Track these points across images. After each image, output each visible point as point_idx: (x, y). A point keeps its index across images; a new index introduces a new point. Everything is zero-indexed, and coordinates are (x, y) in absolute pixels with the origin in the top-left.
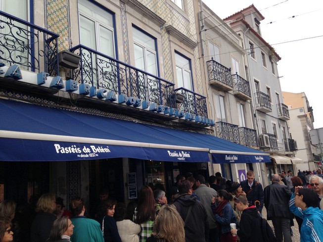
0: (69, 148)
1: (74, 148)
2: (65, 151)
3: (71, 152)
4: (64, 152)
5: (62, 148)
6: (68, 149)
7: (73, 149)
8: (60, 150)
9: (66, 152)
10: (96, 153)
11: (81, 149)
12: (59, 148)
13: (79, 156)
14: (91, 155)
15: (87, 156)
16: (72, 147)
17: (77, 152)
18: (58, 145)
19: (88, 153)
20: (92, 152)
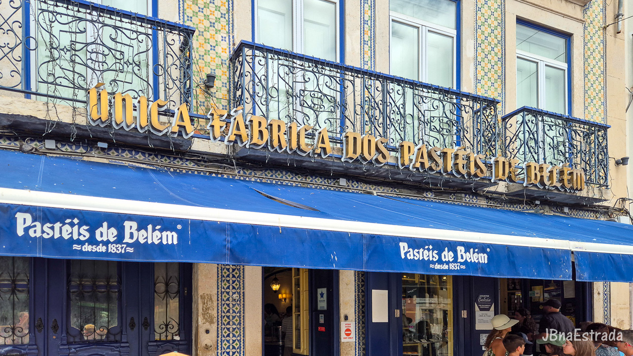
0: (57, 225)
1: (72, 225)
2: (43, 232)
3: (57, 236)
4: (38, 234)
5: (38, 224)
6: (52, 228)
7: (67, 227)
8: (26, 230)
9: (45, 236)
10: (128, 245)
11: (92, 231)
12: (29, 222)
13: (76, 247)
14: (112, 249)
15: (102, 249)
16: (64, 224)
17: (75, 237)
18: (28, 217)
19: (106, 243)
20: (120, 239)
